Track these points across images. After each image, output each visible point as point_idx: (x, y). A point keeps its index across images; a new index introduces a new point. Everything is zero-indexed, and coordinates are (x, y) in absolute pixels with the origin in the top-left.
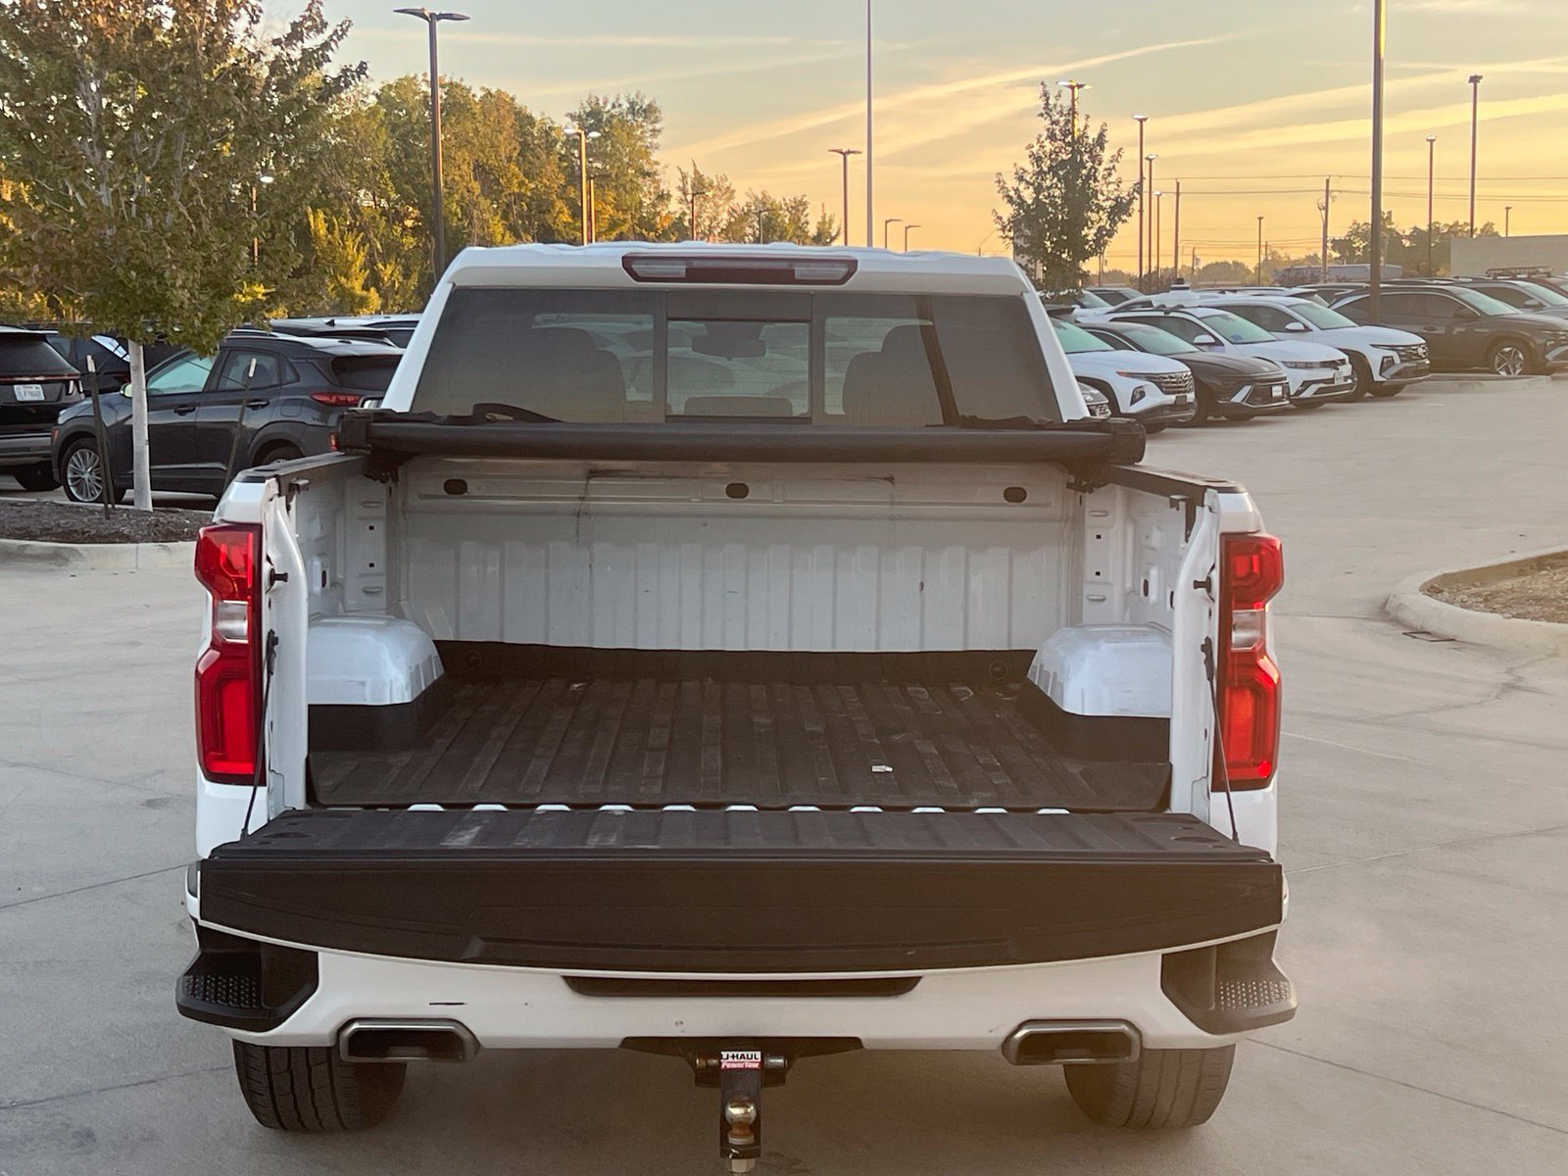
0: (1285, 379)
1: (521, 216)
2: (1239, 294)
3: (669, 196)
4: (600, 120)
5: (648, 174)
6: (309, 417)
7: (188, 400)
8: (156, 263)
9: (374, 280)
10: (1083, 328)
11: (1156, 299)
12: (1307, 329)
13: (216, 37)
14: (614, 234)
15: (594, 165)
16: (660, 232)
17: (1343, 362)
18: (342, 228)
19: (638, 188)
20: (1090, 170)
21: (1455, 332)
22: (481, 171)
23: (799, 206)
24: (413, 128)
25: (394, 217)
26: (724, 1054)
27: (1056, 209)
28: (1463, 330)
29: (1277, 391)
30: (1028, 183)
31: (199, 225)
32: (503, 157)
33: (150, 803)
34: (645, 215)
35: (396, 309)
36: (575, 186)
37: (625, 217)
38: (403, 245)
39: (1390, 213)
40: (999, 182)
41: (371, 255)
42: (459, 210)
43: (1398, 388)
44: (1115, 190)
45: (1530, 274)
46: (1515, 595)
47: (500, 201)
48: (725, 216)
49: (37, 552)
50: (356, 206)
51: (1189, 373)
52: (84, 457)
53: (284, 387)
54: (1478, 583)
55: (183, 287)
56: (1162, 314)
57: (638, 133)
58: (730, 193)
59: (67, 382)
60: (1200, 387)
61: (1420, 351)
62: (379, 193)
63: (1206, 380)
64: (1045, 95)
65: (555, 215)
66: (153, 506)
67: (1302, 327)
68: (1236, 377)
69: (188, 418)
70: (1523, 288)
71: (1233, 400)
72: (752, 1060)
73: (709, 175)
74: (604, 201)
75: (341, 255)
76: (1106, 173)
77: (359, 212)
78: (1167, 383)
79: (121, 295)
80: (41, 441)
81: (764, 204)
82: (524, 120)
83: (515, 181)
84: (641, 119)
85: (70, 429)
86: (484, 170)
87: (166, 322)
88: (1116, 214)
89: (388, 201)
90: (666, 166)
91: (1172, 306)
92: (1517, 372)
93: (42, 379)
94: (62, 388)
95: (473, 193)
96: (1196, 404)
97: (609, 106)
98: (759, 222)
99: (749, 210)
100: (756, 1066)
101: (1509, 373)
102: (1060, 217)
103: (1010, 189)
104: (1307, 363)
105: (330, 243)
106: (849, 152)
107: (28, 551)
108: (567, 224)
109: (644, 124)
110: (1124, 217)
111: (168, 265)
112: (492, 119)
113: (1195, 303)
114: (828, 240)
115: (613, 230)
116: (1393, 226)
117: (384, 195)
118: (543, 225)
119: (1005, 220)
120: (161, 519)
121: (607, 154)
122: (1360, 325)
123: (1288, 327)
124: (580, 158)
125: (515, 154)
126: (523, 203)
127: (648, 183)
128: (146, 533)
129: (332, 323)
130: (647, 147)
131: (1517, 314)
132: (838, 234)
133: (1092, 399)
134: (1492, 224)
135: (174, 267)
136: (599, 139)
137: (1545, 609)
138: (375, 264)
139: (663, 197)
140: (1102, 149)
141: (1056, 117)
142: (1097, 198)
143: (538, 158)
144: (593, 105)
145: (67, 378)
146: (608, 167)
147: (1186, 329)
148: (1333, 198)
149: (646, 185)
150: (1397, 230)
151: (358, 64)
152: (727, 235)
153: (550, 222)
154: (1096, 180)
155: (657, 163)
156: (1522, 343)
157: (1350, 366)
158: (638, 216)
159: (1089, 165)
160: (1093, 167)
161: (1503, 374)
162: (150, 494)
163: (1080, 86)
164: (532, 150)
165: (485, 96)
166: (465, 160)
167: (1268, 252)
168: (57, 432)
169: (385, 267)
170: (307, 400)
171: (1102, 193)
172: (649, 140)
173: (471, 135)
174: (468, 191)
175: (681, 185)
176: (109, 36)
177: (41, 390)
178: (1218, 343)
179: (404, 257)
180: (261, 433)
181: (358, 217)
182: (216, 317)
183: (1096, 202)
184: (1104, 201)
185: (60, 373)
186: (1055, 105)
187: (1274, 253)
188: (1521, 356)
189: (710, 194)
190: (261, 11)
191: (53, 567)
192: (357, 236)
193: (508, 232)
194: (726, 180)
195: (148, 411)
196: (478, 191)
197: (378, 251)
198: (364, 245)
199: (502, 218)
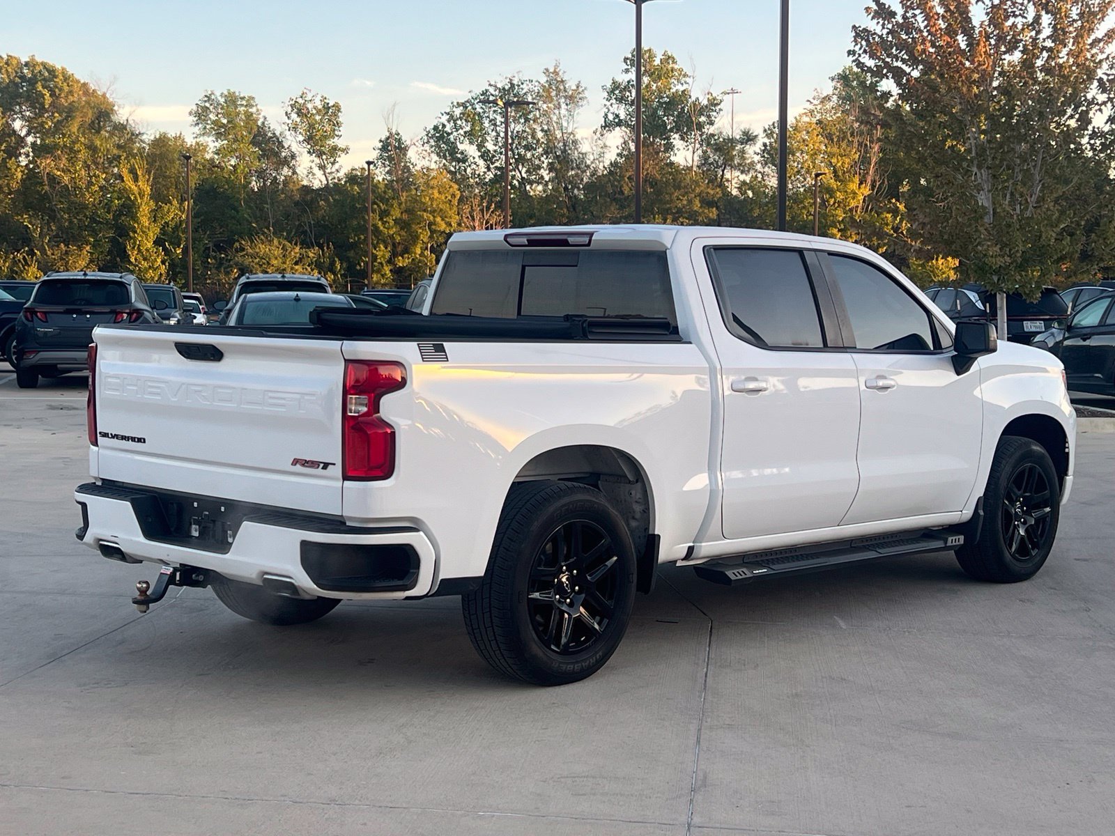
177: (1043, 325)
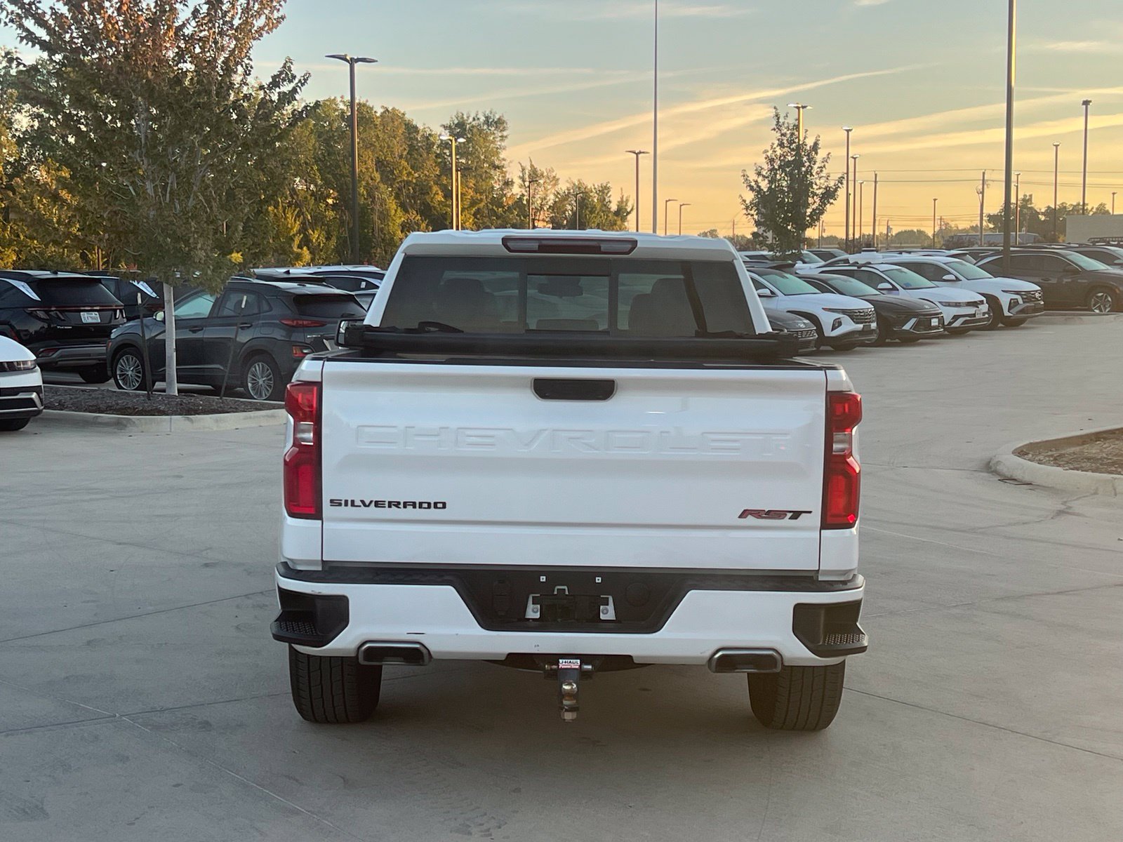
0: (941, 313)
1: (408, 196)
2: (912, 255)
3: (512, 183)
4: (465, 130)
5: (498, 167)
6: (278, 334)
7: (198, 323)
8: (184, 233)
9: (306, 242)
10: (799, 278)
11: (852, 258)
12: (958, 279)
13: (223, 85)
14: (474, 209)
15: (460, 161)
16: (506, 208)
17: (982, 302)
18: (284, 204)
19: (491, 177)
20: (808, 167)
21: (1064, 283)
22: (380, 164)
23: (604, 190)
24: (333, 135)
25: (320, 197)
26: (561, 661)
27: (784, 194)
28: (1070, 280)
29: (935, 322)
30: (764, 176)
31: (211, 208)
32: (396, 156)
33: (206, 565)
34: (495, 196)
35: (321, 261)
36: (446, 175)
37: (482, 197)
38: (326, 217)
39: (1031, 196)
40: (744, 176)
41: (303, 223)
42: (365, 192)
43: (1022, 321)
44: (825, 181)
45: (1119, 241)
46: (1075, 456)
47: (394, 186)
48: (552, 197)
49: (106, 421)
50: (294, 189)
51: (873, 309)
52: (127, 360)
53: (262, 314)
54: (1053, 449)
55: (201, 249)
56: (856, 268)
57: (491, 138)
58: (555, 180)
59: (115, 310)
60: (880, 319)
61: (1037, 295)
62: (309, 180)
63: (884, 314)
64: (777, 116)
65: (432, 196)
66: (178, 393)
67: (954, 278)
68: (906, 312)
69: (198, 335)
70: (1114, 251)
71: (904, 328)
72: (576, 664)
73: (541, 168)
74: (467, 186)
75: (283, 224)
76: (819, 170)
77: (296, 193)
78: (858, 316)
79: (159, 254)
80: (100, 349)
81: (579, 188)
82: (411, 129)
83: (405, 172)
84: (493, 129)
85: (119, 341)
86: (383, 164)
87: (188, 272)
88: (826, 199)
89: (316, 185)
90: (511, 162)
91: (863, 262)
92: (1107, 310)
93: (98, 308)
94: (112, 315)
95: (375, 181)
96: (878, 331)
97: (471, 119)
98: (576, 201)
99: (569, 193)
100: (577, 667)
101: (1101, 311)
102: (786, 200)
103: (751, 180)
104: (956, 303)
105: (275, 215)
106: (640, 153)
107: (99, 420)
108: (440, 202)
109: (495, 132)
110: (831, 201)
111: (192, 235)
112: (389, 128)
113: (879, 261)
114: (625, 214)
115: (474, 207)
116: (1032, 205)
117: (313, 182)
118: (424, 203)
119: (748, 202)
120: (184, 401)
121: (468, 153)
122: (995, 277)
123: (944, 278)
124: (451, 155)
125: (405, 153)
126: (410, 188)
127: (498, 173)
128: (175, 409)
129: (288, 272)
130: (497, 148)
131: (1108, 269)
132: (632, 210)
133: (804, 327)
134: (1105, 204)
135: (196, 236)
136: (464, 143)
137: (1093, 465)
138: (306, 230)
139: (508, 184)
140: (816, 153)
141: (784, 131)
142: (812, 188)
143: (421, 156)
144: (459, 118)
145: (114, 308)
146: (470, 162)
147: (872, 278)
148: (987, 185)
149: (496, 174)
150: (1036, 208)
151: (314, 102)
152: (553, 210)
153: (429, 201)
154: (811, 175)
155: (504, 160)
156: (1110, 290)
157: (987, 305)
158: (491, 197)
159: (807, 164)
160: (810, 166)
161: (1097, 311)
162: (176, 386)
163: (803, 107)
164: (417, 150)
165: (384, 112)
166: (369, 157)
167: (943, 223)
168: (110, 344)
169: (314, 233)
170: (276, 324)
171: (816, 184)
172: (499, 143)
173: (374, 140)
174: (372, 179)
175: (521, 175)
176: (155, 85)
177: (98, 315)
178: (894, 289)
179: (327, 225)
180: (246, 346)
181: (295, 197)
182: (220, 268)
183: (812, 190)
184: (817, 189)
185: (109, 304)
186: (784, 123)
187: (947, 224)
188: (1110, 299)
189: (541, 181)
190: (252, 67)
191: (116, 430)
192: (294, 211)
193: (399, 208)
194: (553, 172)
195: (176, 329)
196: (378, 180)
197: (308, 221)
198: (299, 217)
199: (395, 198)
